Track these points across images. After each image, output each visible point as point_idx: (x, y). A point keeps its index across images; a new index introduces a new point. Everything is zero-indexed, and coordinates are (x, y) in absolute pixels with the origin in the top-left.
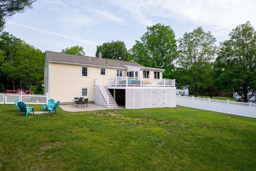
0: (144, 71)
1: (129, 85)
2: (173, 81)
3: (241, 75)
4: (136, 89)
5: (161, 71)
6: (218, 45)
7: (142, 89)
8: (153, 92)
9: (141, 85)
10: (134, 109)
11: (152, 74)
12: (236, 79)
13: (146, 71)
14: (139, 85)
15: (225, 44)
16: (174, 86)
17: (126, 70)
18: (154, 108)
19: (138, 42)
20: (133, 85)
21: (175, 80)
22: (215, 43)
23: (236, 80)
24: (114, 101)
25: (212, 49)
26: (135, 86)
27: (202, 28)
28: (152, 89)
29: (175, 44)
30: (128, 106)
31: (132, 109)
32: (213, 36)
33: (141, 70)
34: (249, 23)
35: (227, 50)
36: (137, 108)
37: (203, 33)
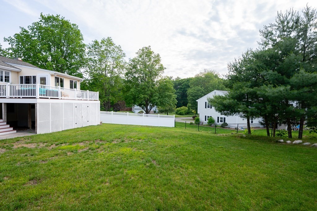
0: (55, 77)
1: (41, 97)
2: (96, 93)
3: (146, 92)
4: (53, 103)
5: (79, 81)
6: (128, 61)
7: (62, 104)
8: (76, 107)
9: (60, 97)
10: (51, 132)
11: (67, 83)
12: (143, 94)
13: (60, 78)
14: (57, 97)
15: (133, 61)
16: (97, 100)
17: (18, 73)
18: (77, 127)
19: (26, 31)
20: (47, 97)
21: (98, 92)
22: (124, 58)
23: (143, 96)
24: (5, 123)
25: (123, 64)
26: (51, 98)
27: (112, 39)
28: (75, 104)
29: (84, 49)
30: (40, 130)
31: (47, 133)
32: (123, 51)
33: (52, 75)
34: (150, 47)
35: (135, 67)
36: (55, 131)
37: (113, 45)
